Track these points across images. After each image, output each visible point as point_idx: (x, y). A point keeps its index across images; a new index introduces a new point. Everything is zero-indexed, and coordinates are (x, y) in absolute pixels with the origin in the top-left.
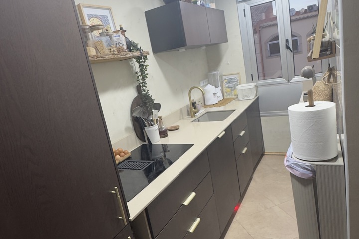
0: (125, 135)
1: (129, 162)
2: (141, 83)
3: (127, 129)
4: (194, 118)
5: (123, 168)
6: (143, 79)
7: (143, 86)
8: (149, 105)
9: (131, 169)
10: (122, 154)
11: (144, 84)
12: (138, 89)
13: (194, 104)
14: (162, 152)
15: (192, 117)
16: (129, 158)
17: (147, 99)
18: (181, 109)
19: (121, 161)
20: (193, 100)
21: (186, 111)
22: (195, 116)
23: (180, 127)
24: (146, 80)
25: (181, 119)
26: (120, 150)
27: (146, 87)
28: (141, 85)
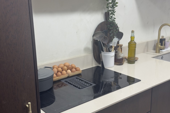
0: (83, 54)
1: (77, 78)
2: (110, 11)
3: (86, 49)
4: (158, 54)
5: (69, 83)
6: (113, 7)
7: (111, 14)
8: (113, 32)
9: (74, 85)
10: (74, 70)
11: (113, 12)
12: (107, 15)
13: (162, 41)
14: (112, 78)
15: (156, 52)
16: (79, 75)
17: (112, 27)
18: (147, 43)
19: (71, 75)
20: (163, 37)
21: (153, 45)
22: (159, 52)
23: (139, 59)
24: (116, 9)
25: (144, 52)
26: (73, 65)
27: (114, 15)
28: (110, 12)
